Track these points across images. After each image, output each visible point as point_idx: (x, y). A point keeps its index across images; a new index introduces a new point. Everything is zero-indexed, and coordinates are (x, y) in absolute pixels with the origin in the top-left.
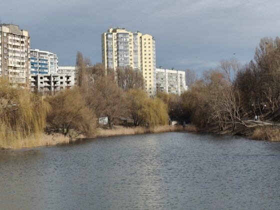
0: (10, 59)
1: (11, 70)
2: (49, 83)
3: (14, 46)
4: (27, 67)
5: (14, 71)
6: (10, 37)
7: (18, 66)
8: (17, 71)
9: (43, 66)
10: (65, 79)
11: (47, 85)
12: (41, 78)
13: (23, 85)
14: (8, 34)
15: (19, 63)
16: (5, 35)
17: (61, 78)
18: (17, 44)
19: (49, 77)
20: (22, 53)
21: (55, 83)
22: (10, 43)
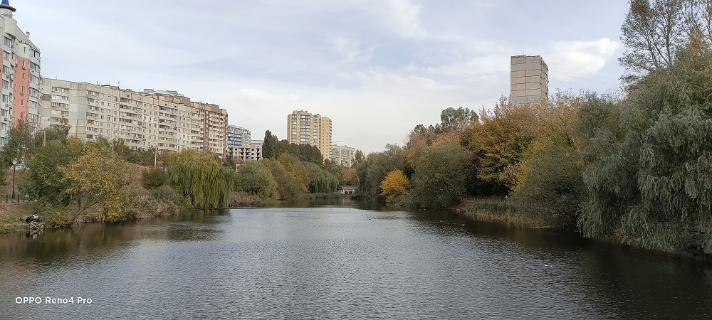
0: (210, 133)
1: (210, 142)
2: (242, 154)
3: (215, 122)
4: (224, 140)
5: (213, 143)
6: (211, 115)
7: (217, 138)
8: (215, 143)
9: (238, 140)
10: (255, 151)
11: (241, 155)
12: (236, 149)
13: (220, 154)
14: (209, 112)
15: (218, 136)
16: (207, 113)
17: (253, 150)
18: (216, 120)
19: (242, 149)
20: (221, 128)
21: (247, 154)
22: (211, 119)
